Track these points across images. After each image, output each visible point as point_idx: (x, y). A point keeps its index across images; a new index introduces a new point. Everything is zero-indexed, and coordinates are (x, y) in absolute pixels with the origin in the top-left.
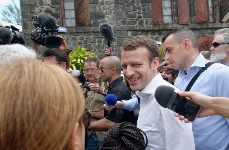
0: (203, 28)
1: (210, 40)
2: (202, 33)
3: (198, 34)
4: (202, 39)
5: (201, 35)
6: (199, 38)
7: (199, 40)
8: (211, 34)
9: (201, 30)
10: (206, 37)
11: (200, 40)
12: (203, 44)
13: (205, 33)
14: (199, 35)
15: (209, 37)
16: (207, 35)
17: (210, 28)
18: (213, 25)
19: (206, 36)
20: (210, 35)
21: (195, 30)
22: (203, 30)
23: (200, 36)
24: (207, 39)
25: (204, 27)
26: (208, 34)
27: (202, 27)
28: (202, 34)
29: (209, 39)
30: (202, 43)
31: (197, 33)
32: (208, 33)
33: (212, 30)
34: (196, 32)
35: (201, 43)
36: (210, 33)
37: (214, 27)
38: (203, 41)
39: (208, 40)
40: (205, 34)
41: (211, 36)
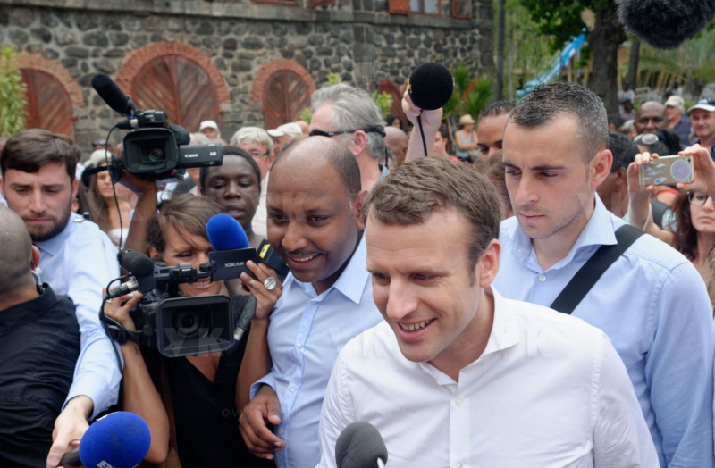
0: (154, 14)
1: (176, 52)
2: (151, 28)
3: (139, 30)
4: (152, 48)
5: (149, 35)
6: (141, 44)
7: (142, 49)
8: (180, 34)
9: (149, 18)
10: (163, 43)
11: (145, 50)
12: (155, 63)
13: (162, 28)
14: (142, 33)
15: (173, 42)
16: (168, 36)
17: (177, 16)
18: (183, 6)
19: (165, 40)
20: (176, 35)
21: (128, 17)
22: (155, 18)
23: (145, 38)
24: (168, 48)
25: (157, 9)
26: (171, 33)
27: (149, 9)
28: (150, 31)
29: (172, 48)
30: (151, 62)
31: (136, 28)
32: (171, 30)
33: (181, 20)
34: (131, 23)
35: (147, 59)
36: (177, 31)
37: (188, 11)
38: (155, 55)
39: (170, 52)
40: (162, 31)
41: (179, 41)
